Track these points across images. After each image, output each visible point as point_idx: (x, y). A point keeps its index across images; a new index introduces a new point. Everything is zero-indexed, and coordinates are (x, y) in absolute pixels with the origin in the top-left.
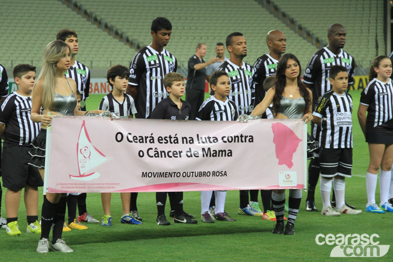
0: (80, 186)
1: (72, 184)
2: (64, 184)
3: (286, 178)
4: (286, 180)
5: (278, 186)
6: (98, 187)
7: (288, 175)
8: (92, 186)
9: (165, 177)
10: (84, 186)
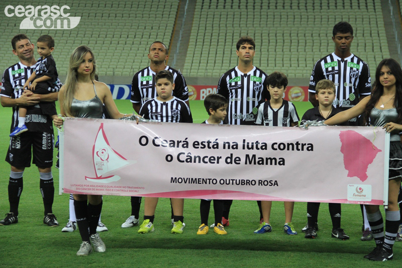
0: (97, 188)
1: (88, 186)
2: (79, 185)
3: (357, 192)
4: (357, 194)
5: (346, 200)
6: (119, 190)
7: (360, 189)
8: (112, 188)
9: (199, 183)
10: (102, 188)
